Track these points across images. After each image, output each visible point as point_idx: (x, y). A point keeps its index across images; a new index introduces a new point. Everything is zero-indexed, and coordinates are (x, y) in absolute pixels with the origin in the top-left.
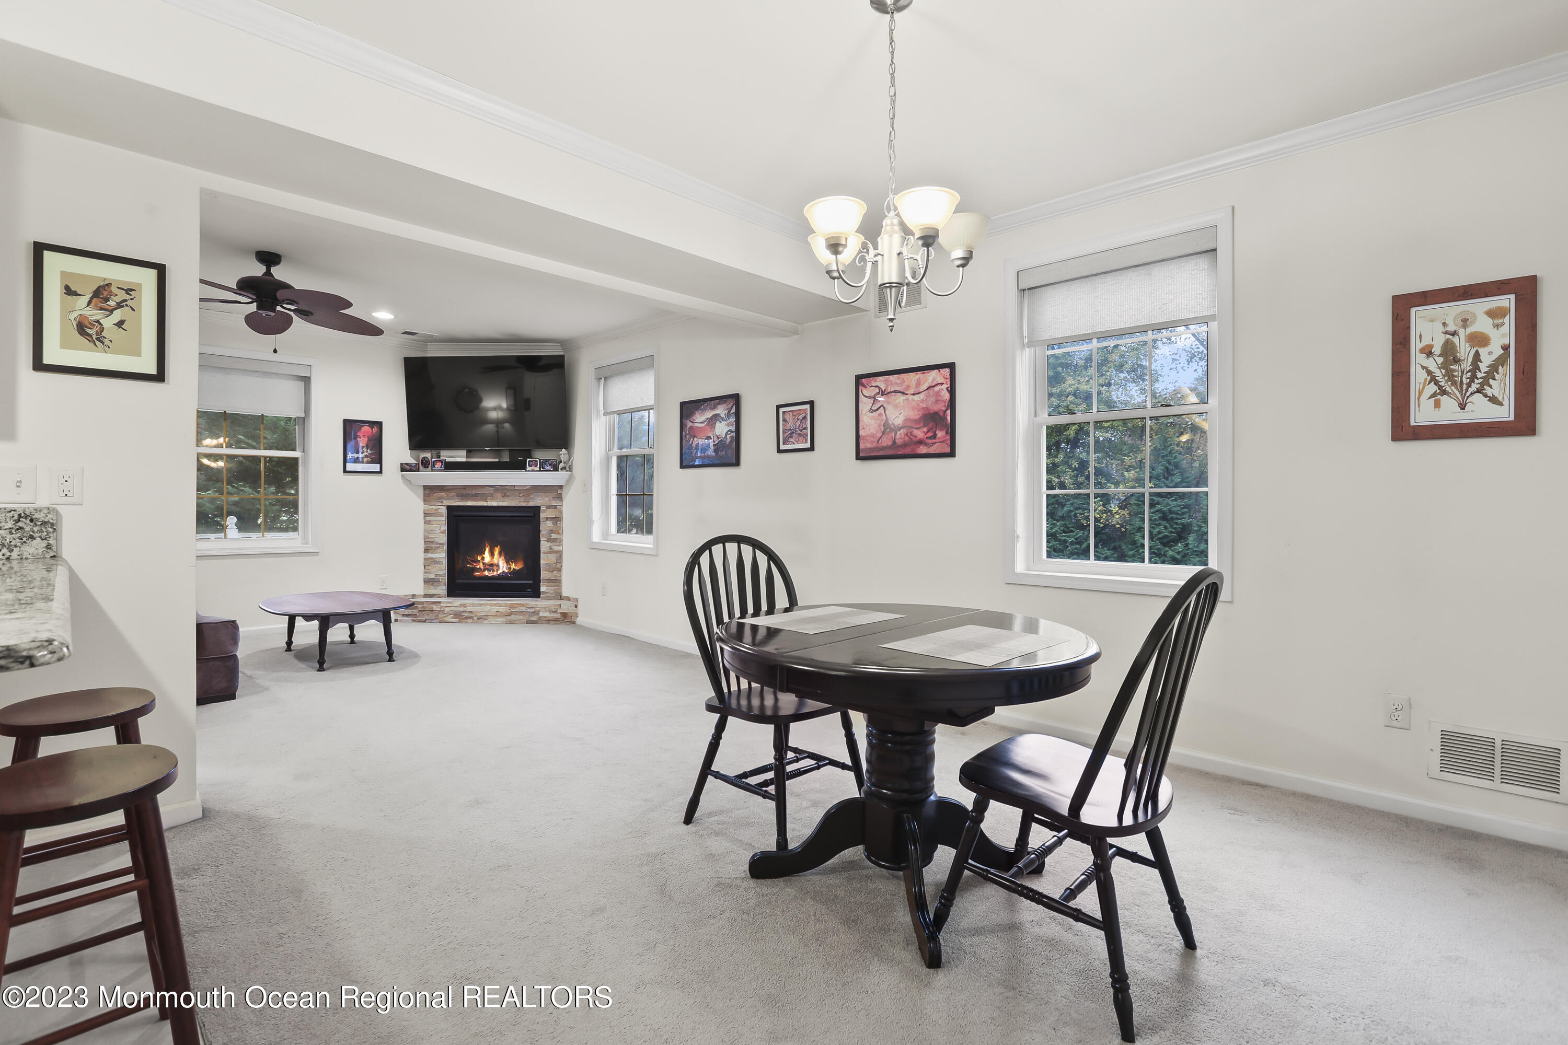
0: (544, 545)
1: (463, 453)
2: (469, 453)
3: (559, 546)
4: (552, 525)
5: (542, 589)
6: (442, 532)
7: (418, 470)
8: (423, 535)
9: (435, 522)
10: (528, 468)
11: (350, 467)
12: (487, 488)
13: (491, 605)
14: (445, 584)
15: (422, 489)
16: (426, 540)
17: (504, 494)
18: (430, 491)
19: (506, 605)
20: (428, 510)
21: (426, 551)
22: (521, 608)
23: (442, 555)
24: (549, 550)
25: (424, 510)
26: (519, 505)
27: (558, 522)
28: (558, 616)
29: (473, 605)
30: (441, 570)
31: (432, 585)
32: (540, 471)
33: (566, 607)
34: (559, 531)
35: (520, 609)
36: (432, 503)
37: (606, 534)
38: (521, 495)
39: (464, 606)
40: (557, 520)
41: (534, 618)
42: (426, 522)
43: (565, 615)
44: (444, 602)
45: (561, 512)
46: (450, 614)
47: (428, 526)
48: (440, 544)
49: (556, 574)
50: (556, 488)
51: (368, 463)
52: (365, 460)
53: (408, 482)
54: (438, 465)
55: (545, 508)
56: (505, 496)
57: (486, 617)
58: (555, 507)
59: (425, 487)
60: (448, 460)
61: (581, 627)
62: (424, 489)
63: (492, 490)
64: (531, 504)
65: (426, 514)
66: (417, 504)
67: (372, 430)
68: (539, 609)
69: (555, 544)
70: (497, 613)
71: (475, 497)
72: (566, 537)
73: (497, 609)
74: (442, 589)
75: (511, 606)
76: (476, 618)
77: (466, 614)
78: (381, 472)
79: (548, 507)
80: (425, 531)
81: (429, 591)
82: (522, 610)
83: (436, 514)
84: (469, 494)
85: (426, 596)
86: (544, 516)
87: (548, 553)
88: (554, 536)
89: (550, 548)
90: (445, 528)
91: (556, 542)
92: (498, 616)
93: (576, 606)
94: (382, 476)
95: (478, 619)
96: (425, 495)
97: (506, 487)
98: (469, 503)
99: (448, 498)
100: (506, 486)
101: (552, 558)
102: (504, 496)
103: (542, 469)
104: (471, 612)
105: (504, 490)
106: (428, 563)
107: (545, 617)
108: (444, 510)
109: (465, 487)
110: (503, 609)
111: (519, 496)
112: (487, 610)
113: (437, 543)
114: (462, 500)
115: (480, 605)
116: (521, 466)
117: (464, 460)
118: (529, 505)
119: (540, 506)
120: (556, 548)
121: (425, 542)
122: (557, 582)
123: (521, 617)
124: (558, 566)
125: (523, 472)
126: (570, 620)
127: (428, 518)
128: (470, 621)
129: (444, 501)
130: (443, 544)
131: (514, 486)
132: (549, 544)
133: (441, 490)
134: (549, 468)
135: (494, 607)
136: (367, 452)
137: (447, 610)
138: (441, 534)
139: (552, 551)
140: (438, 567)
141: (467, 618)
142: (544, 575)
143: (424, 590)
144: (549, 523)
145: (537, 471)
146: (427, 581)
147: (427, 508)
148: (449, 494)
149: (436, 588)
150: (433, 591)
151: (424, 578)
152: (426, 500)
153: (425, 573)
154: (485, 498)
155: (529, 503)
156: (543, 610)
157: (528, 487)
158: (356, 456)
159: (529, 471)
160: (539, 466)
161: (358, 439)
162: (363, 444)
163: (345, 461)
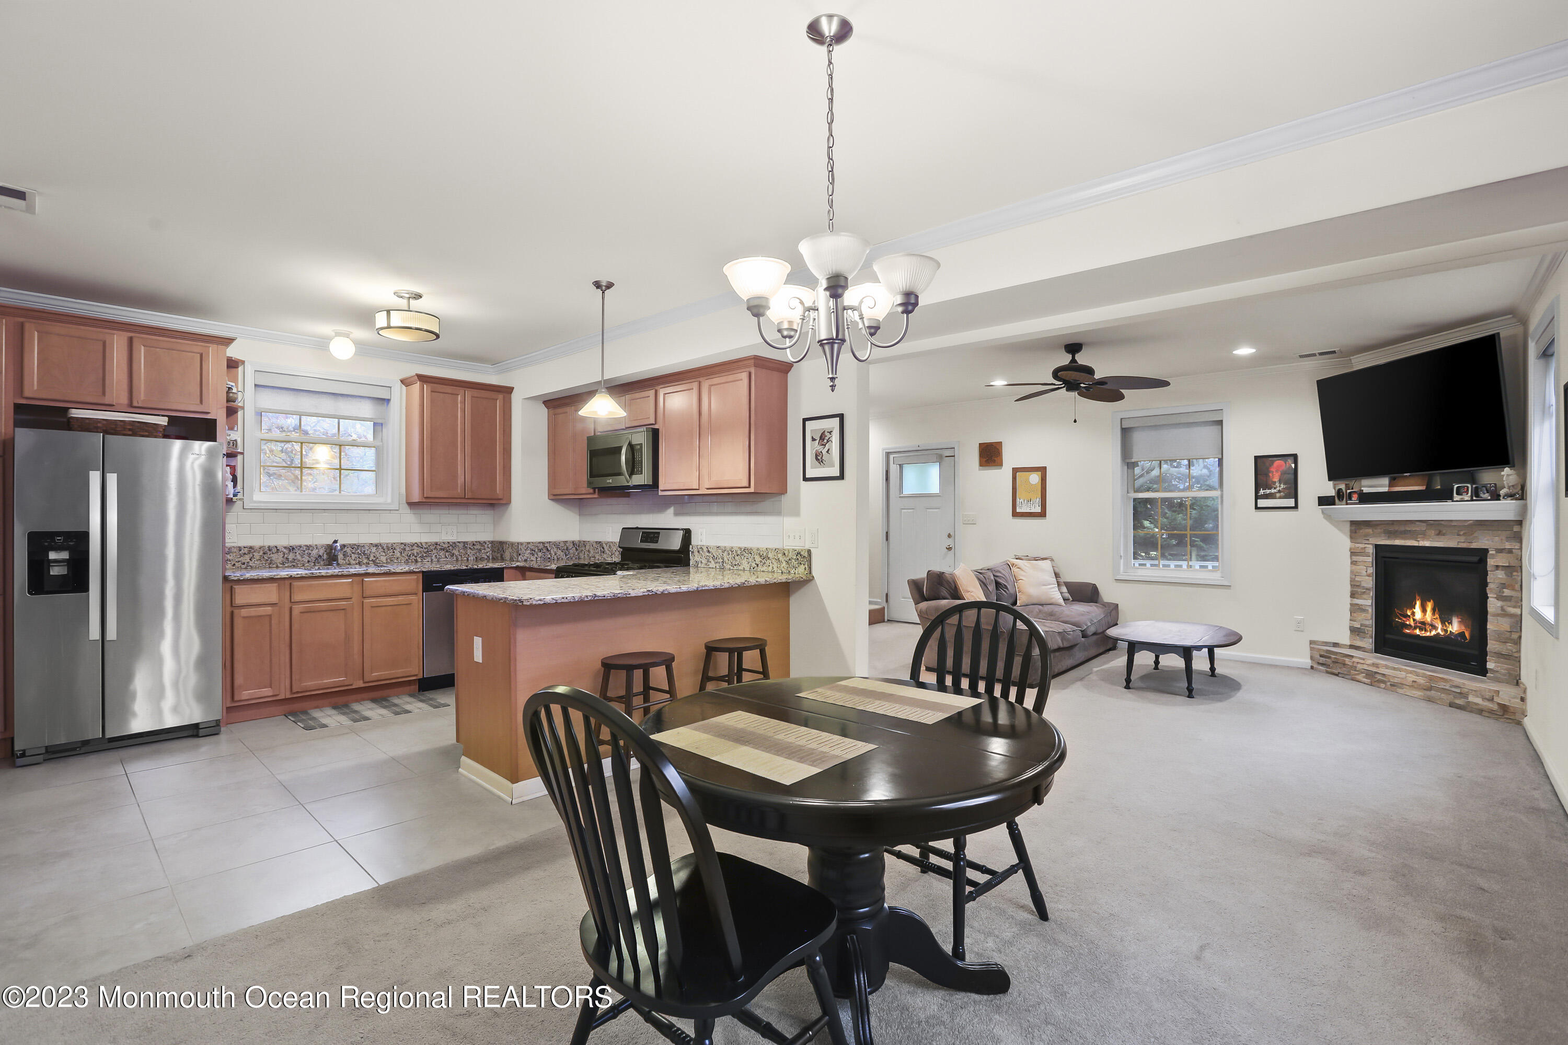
0: (1493, 604)
1: (1385, 481)
2: (1391, 481)
3: (1516, 608)
4: (1504, 576)
5: (1489, 664)
6: (1369, 576)
7: (1334, 504)
8: (1349, 579)
9: (1362, 563)
10: (1456, 497)
11: (1262, 503)
12: (1417, 523)
14: (1372, 637)
15: (1348, 525)
16: (1352, 583)
17: (1437, 532)
18: (1357, 527)
19: (1424, 676)
20: (1354, 549)
21: (1353, 595)
22: (1444, 684)
23: (1368, 602)
24: (1498, 612)
25: (1351, 549)
26: (1459, 546)
27: (1517, 573)
28: (1496, 707)
29: (1387, 667)
30: (1368, 619)
31: (1359, 635)
32: (1472, 500)
33: (1510, 697)
34: (1517, 587)
35: (1442, 685)
36: (1359, 541)
38: (1462, 533)
39: (1376, 666)
40: (1515, 569)
41: (1460, 702)
42: (1353, 563)
43: (1505, 708)
44: (1356, 657)
45: (1521, 558)
46: (1362, 673)
47: (1354, 567)
48: (1367, 589)
49: (1510, 648)
50: (1507, 523)
51: (1280, 498)
52: (1278, 495)
53: (1327, 517)
54: (1355, 497)
55: (1494, 553)
56: (1440, 533)
57: (1401, 685)
58: (1511, 551)
59: (1353, 523)
60: (1366, 490)
62: (1351, 526)
63: (1423, 527)
64: (1475, 546)
65: (1353, 553)
66: (1343, 542)
67: (1286, 463)
68: (1467, 690)
69: (1507, 603)
71: (1403, 534)
73: (1413, 678)
74: (1370, 643)
75: (1431, 678)
76: (1389, 683)
77: (1379, 677)
78: (1296, 507)
79: (1500, 551)
80: (1352, 572)
81: (1355, 642)
82: (1445, 687)
83: (1362, 553)
84: (1397, 531)
85: (1352, 647)
86: (1493, 564)
87: (1497, 615)
88: (1507, 592)
89: (1500, 608)
90: (1371, 570)
91: (1508, 601)
92: (1415, 688)
93: (1525, 700)
94: (1298, 511)
95: (1391, 685)
96: (1351, 531)
97: (1442, 523)
98: (1398, 542)
99: (1375, 536)
100: (1441, 520)
101: (1505, 624)
102: (1438, 534)
103: (1476, 498)
104: (1384, 675)
105: (1439, 527)
106: (1355, 609)
107: (1476, 704)
108: (1370, 550)
109: (1393, 522)
110: (1421, 681)
111: (1459, 535)
112: (1401, 676)
113: (1364, 588)
114: (1389, 538)
115: (1394, 669)
116: (1448, 495)
117: (1386, 489)
118: (1472, 547)
119: (1487, 549)
120: (1513, 611)
121: (1351, 585)
122: (1513, 660)
123: (1443, 695)
124: (1516, 636)
125: (1449, 503)
126: (1511, 717)
127: (1355, 558)
128: (1383, 685)
129: (1370, 539)
130: (1370, 590)
131: (1451, 520)
132: (1499, 603)
133: (1367, 526)
134: (1485, 496)
135: (1410, 675)
136: (1280, 486)
137: (1359, 667)
138: (1367, 578)
139: (1504, 614)
140: (1363, 615)
141: (1380, 681)
142: (1492, 645)
143: (1351, 638)
144: (1501, 574)
145: (1468, 501)
146: (1353, 630)
147: (1353, 546)
148: (1376, 530)
149: (1361, 641)
150: (1358, 643)
151: (1350, 627)
152: (1353, 536)
153: (1351, 620)
154: (1413, 535)
155: (1471, 544)
156: (1474, 693)
157: (1471, 522)
158: (1268, 491)
159: (1457, 501)
160: (1469, 494)
161: (1271, 475)
162: (1276, 479)
163: (1257, 497)
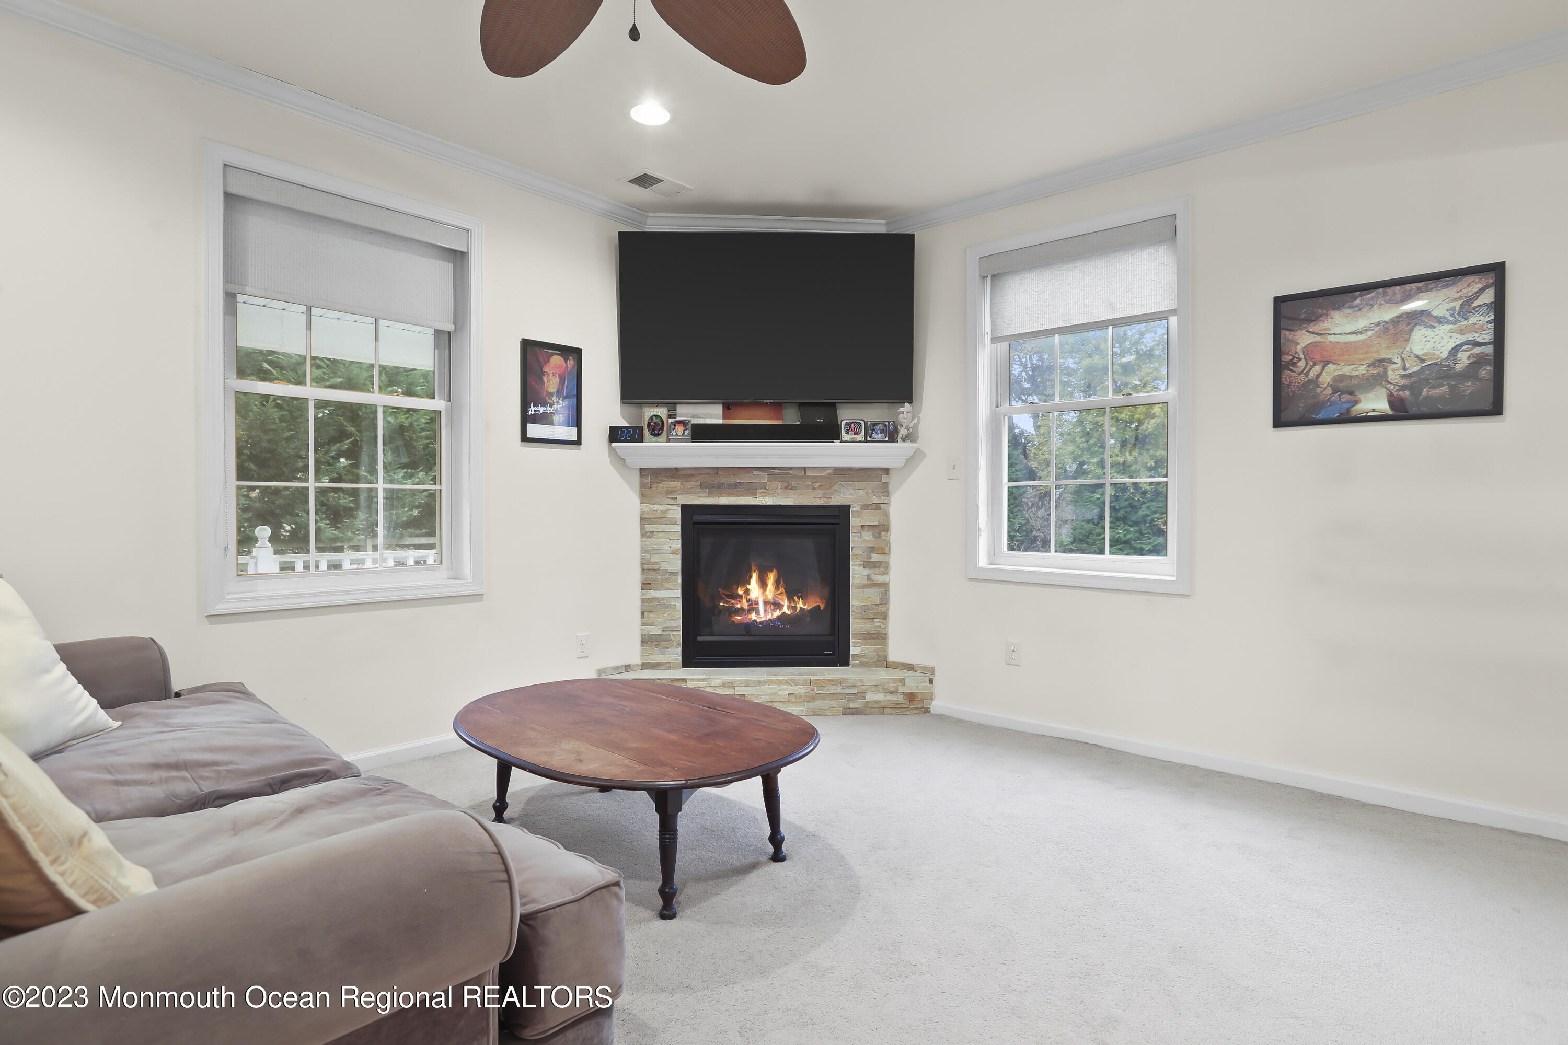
0: (857, 573)
1: (718, 409)
2: (728, 408)
3: (883, 574)
4: (871, 538)
5: (854, 650)
6: (673, 553)
7: (641, 440)
8: (640, 560)
9: (663, 534)
10: (845, 436)
11: (534, 430)
12: (755, 473)
13: (779, 682)
14: (678, 644)
15: (637, 475)
16: (645, 567)
17: (786, 484)
18: (653, 478)
19: (806, 683)
20: (648, 513)
21: (646, 585)
22: (834, 687)
23: (674, 594)
24: (865, 582)
25: (642, 513)
26: (814, 503)
27: (883, 533)
28: (900, 699)
29: (747, 683)
30: (672, 619)
31: (657, 646)
32: (866, 441)
33: (913, 682)
34: (884, 550)
35: (832, 689)
36: (657, 500)
37: (993, 556)
38: (817, 485)
39: (730, 685)
40: (882, 529)
41: (856, 704)
42: (644, 535)
43: (911, 697)
45: (887, 514)
47: (648, 542)
48: (671, 573)
49: (878, 624)
50: (879, 473)
51: (560, 424)
52: (556, 418)
53: (620, 461)
54: (680, 430)
55: (858, 509)
56: (789, 487)
58: (877, 507)
59: (643, 472)
60: (694, 420)
61: (941, 717)
62: (642, 475)
63: (764, 477)
64: (836, 501)
65: (644, 520)
66: (627, 501)
67: (566, 362)
68: (864, 688)
69: (877, 570)
70: (790, 698)
71: (734, 488)
72: (895, 559)
73: (792, 689)
74: (675, 654)
75: (817, 683)
78: (578, 442)
79: (866, 507)
80: (644, 550)
81: (652, 657)
82: (835, 691)
83: (662, 519)
84: (723, 484)
85: (645, 666)
86: (858, 523)
87: (865, 586)
88: (875, 557)
89: (869, 578)
90: (679, 544)
91: (879, 567)
92: (792, 703)
93: (931, 681)
94: (580, 449)
96: (642, 486)
97: (791, 472)
98: (724, 500)
99: (686, 492)
100: (791, 469)
101: (873, 595)
102: (786, 488)
103: (869, 439)
105: (784, 477)
106: (648, 609)
107: (876, 702)
108: (677, 514)
109: (717, 471)
110: (801, 690)
111: (813, 488)
112: (769, 692)
113: (666, 572)
114: (711, 494)
116: (830, 433)
117: (720, 421)
118: (831, 504)
119: (849, 506)
120: (880, 579)
121: (643, 570)
122: (880, 637)
123: (832, 702)
124: (882, 609)
125: (837, 444)
126: (919, 706)
127: (649, 528)
129: (677, 497)
130: (675, 574)
131: (805, 468)
132: (866, 572)
133: (672, 477)
134: (880, 436)
135: (784, 687)
136: (558, 403)
138: (672, 556)
139: (871, 584)
140: (667, 613)
142: (856, 625)
143: (642, 655)
144: (867, 536)
145: (860, 442)
146: (647, 641)
147: (647, 509)
148: (687, 483)
149: (663, 653)
150: (657, 658)
151: (642, 635)
152: (645, 494)
153: (643, 625)
154: (752, 490)
155: (830, 500)
156: (873, 689)
157: (830, 471)
158: (541, 409)
159: (846, 442)
160: (863, 433)
161: (545, 379)
162: (552, 389)
163: (526, 419)
